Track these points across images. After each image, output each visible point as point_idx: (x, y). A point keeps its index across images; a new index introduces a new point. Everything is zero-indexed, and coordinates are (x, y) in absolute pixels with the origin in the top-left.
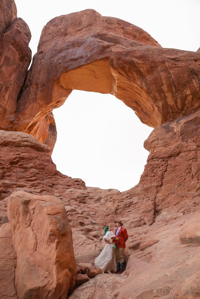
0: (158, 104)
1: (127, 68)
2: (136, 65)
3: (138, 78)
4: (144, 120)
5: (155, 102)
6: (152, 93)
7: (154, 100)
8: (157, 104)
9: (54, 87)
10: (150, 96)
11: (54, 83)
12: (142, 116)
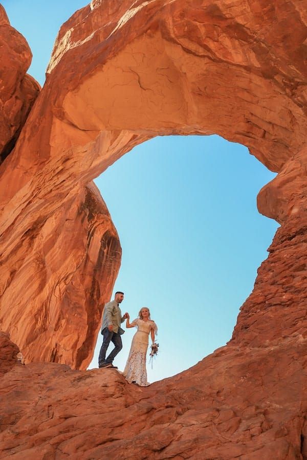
0: (303, 97)
1: (203, 30)
2: (224, 13)
3: (235, 48)
4: (273, 162)
5: (293, 94)
6: (277, 73)
7: (288, 90)
8: (299, 98)
9: (52, 128)
10: (277, 83)
11: (52, 120)
12: (266, 152)
